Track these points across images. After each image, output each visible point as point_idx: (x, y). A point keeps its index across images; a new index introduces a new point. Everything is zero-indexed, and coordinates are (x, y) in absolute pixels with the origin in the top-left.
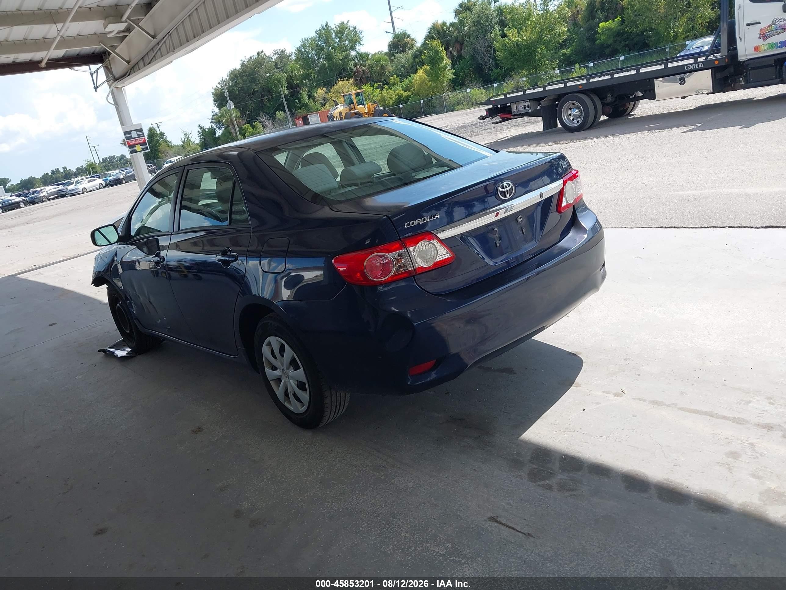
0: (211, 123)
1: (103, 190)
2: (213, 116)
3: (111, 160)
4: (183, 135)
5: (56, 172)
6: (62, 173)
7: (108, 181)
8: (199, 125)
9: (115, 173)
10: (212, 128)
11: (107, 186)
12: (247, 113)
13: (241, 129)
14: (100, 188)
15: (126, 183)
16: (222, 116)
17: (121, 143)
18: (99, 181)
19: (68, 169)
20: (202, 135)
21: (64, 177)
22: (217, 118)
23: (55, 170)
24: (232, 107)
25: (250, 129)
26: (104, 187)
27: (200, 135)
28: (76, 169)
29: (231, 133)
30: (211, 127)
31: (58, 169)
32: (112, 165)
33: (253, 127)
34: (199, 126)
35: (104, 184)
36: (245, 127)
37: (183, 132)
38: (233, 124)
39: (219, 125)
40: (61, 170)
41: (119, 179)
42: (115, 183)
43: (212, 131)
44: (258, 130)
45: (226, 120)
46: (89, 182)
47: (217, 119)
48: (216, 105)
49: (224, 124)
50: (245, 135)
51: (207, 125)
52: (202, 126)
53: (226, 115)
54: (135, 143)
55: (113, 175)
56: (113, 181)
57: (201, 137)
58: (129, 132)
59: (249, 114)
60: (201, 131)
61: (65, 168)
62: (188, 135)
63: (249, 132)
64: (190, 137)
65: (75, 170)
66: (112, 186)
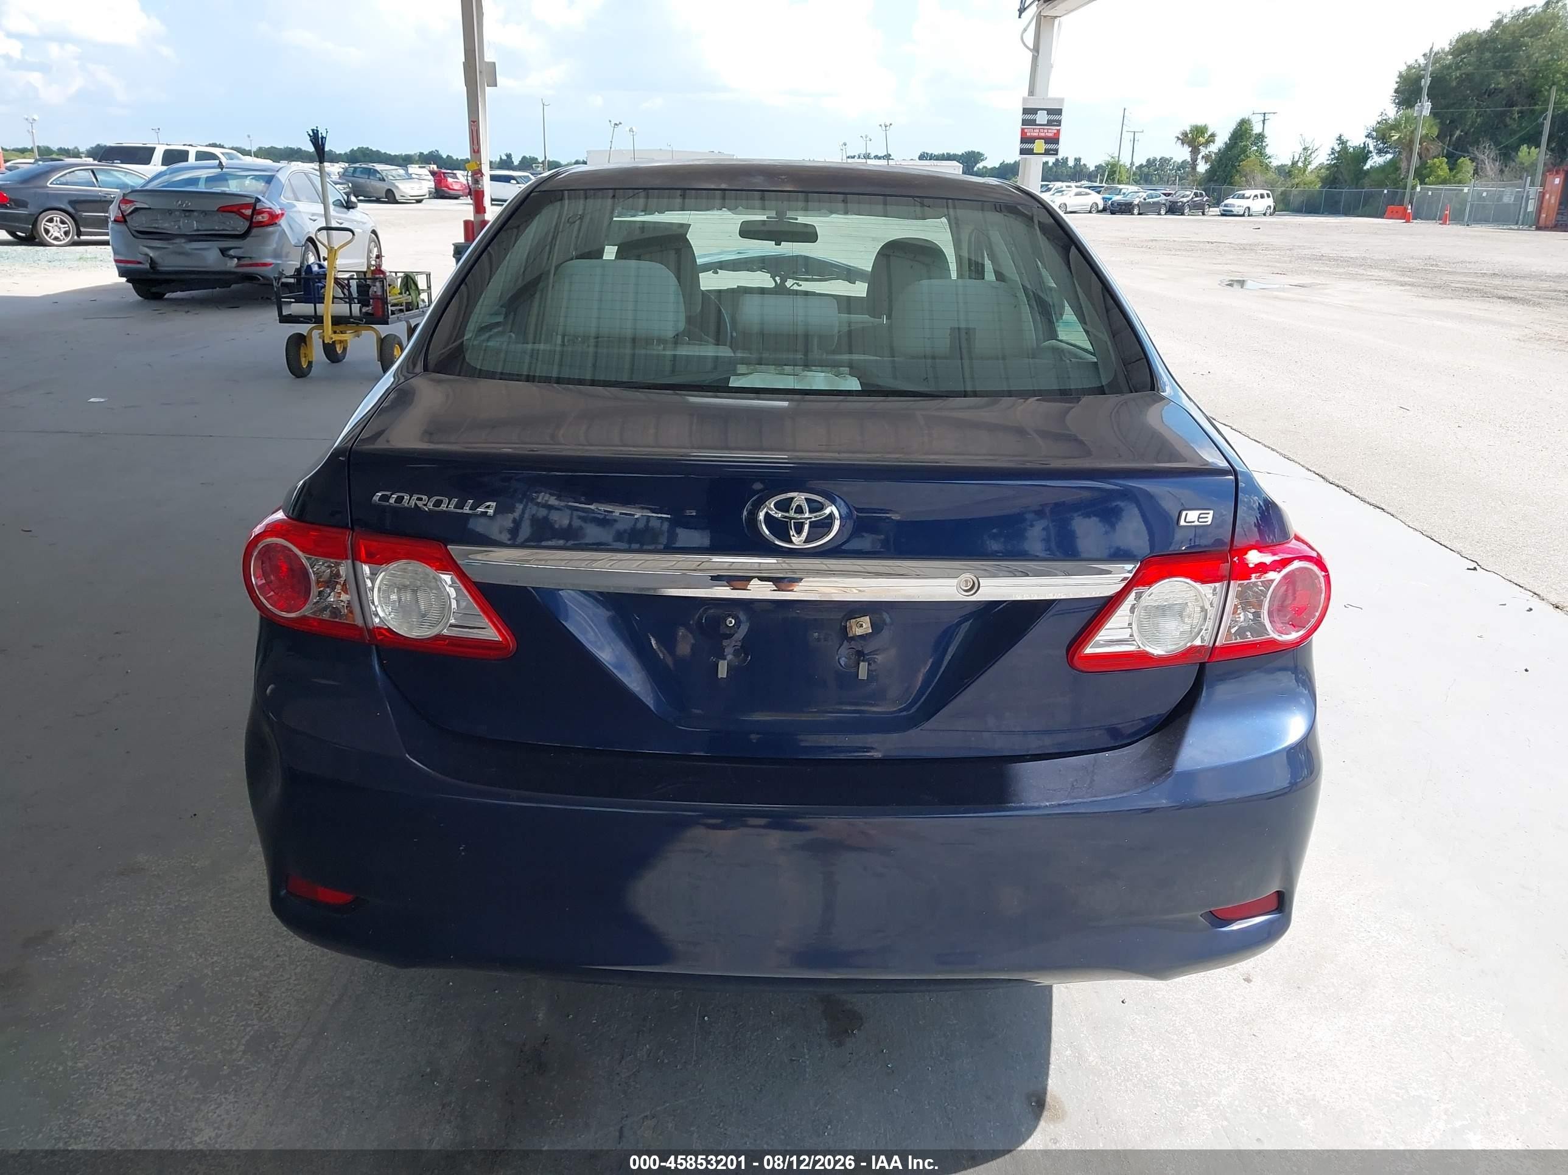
0: (1366, 137)
1: (1094, 215)
2: (1379, 123)
3: (1163, 165)
4: (1300, 149)
5: (1062, 163)
6: (1071, 167)
7: (1110, 202)
8: (1340, 137)
9: (1130, 191)
10: (1364, 147)
11: (1104, 210)
12: (1458, 133)
13: (1423, 164)
14: (1090, 212)
15: (1139, 214)
16: (1395, 126)
17: (1178, 138)
18: (1097, 199)
19: (1082, 163)
20: (1337, 159)
21: (1070, 176)
22: (1383, 130)
23: (1062, 159)
24: (1424, 113)
25: (1444, 170)
26: (1099, 212)
27: (1333, 156)
28: (1096, 167)
29: (1397, 169)
30: (1362, 146)
31: (1067, 158)
32: (1159, 176)
33: (1453, 166)
34: (1340, 138)
35: (1101, 207)
36: (1434, 164)
37: (1302, 143)
38: (1411, 150)
39: (1381, 146)
40: (1071, 163)
41: (1131, 204)
42: (1120, 209)
43: (1363, 154)
44: (1459, 176)
45: (1399, 137)
46: (1077, 194)
47: (1382, 133)
48: (1397, 101)
49: (1393, 145)
50: (1427, 179)
51: (1357, 139)
52: (1344, 138)
53: (1405, 127)
54: (1036, 134)
55: (1124, 194)
56: (1119, 204)
57: (1333, 163)
58: (1034, 111)
59: (1459, 138)
60: (1337, 148)
61: (1078, 160)
62: (1309, 152)
63: (1438, 177)
64: (1313, 156)
65: (1094, 169)
66: (1113, 213)
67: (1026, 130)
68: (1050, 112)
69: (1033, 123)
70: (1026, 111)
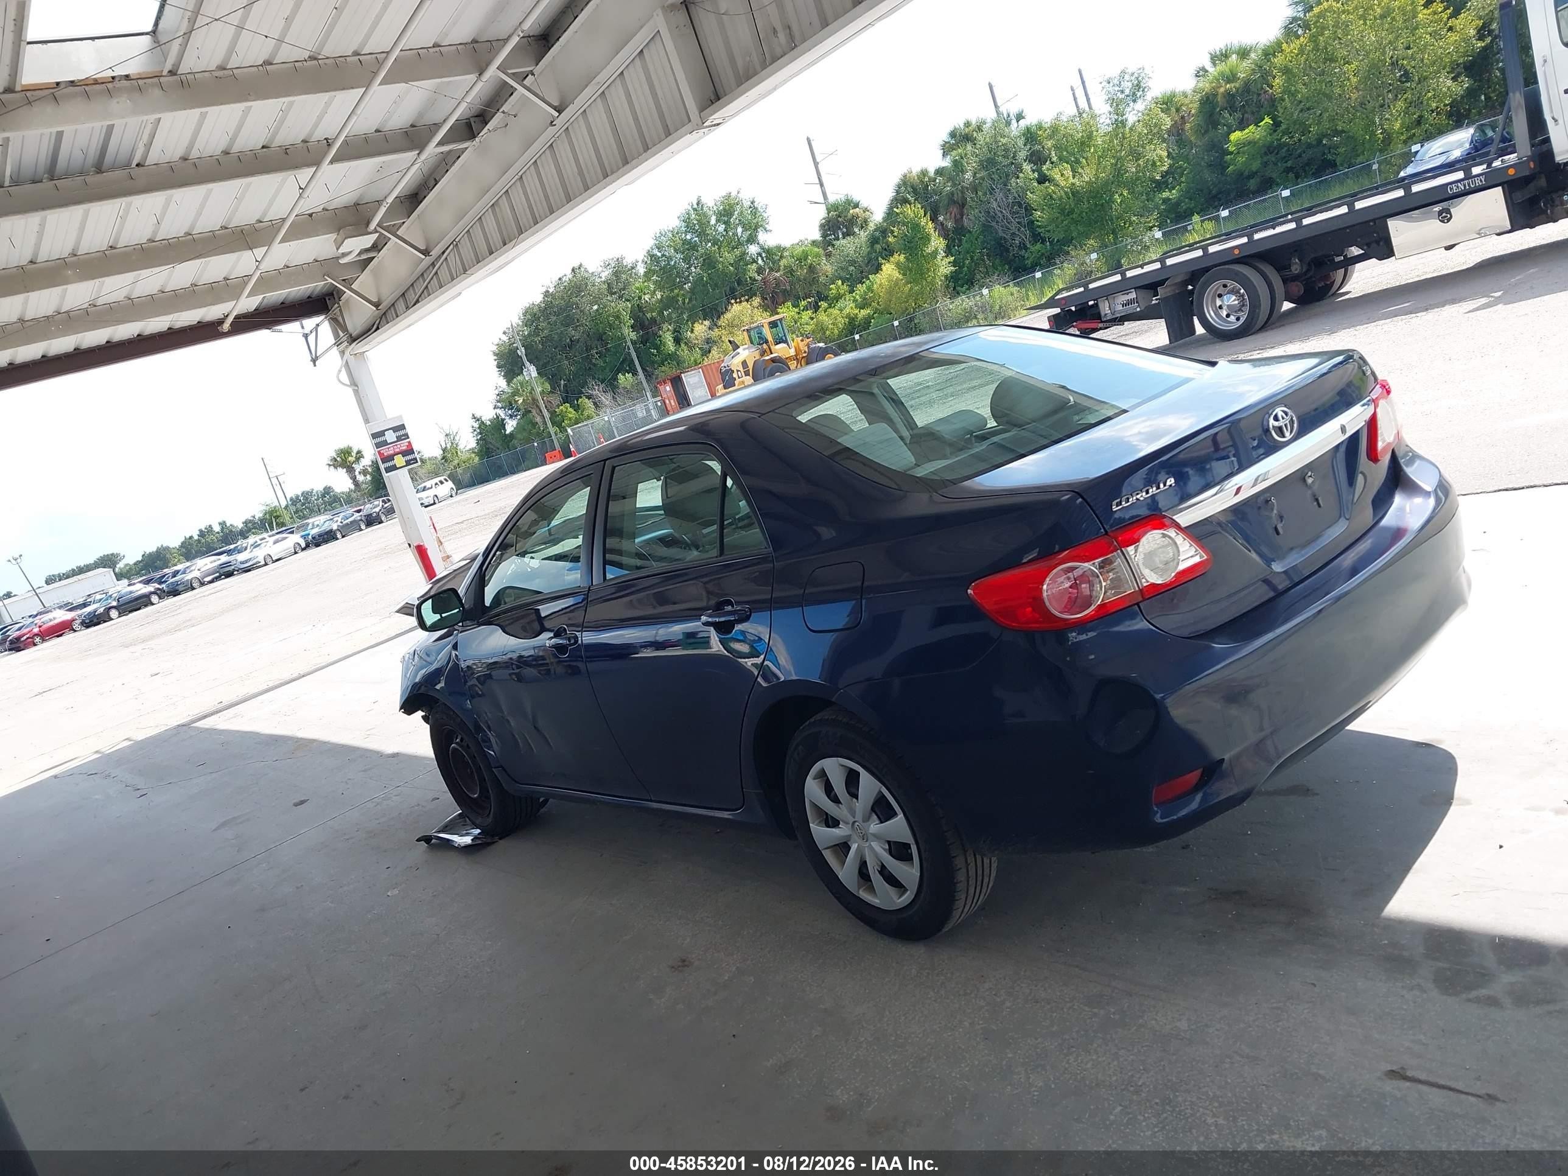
0: (494, 408)
1: (301, 554)
2: (498, 395)
3: (307, 498)
4: (442, 438)
5: (208, 532)
6: (218, 533)
7: (310, 537)
8: (473, 415)
9: (322, 522)
10: (498, 417)
11: (307, 546)
12: (562, 382)
13: (553, 414)
14: (296, 553)
15: (343, 537)
16: (516, 393)
17: (330, 465)
18: (296, 538)
19: (228, 525)
20: (480, 433)
21: (221, 540)
22: (507, 398)
23: (206, 529)
24: (533, 376)
25: (572, 413)
26: (303, 549)
27: (476, 433)
28: (243, 523)
29: (535, 424)
30: (495, 417)
31: (210, 526)
32: (309, 508)
33: (577, 408)
34: (474, 417)
35: (303, 545)
36: (562, 411)
37: (442, 431)
38: (538, 406)
39: (510, 412)
40: (217, 528)
41: (331, 531)
42: (323, 539)
43: (499, 424)
44: (586, 413)
45: (524, 400)
46: (275, 543)
47: (507, 402)
48: (503, 374)
49: (521, 407)
50: (563, 424)
51: (488, 414)
52: (478, 415)
53: (523, 391)
54: (392, 452)
55: (318, 525)
56: (320, 536)
57: (479, 438)
58: (382, 433)
59: (565, 385)
60: (476, 425)
61: (223, 524)
62: (452, 437)
63: (570, 419)
64: (457, 438)
65: (242, 525)
66: (318, 545)
67: (382, 452)
68: (395, 429)
69: (385, 443)
70: (374, 436)
